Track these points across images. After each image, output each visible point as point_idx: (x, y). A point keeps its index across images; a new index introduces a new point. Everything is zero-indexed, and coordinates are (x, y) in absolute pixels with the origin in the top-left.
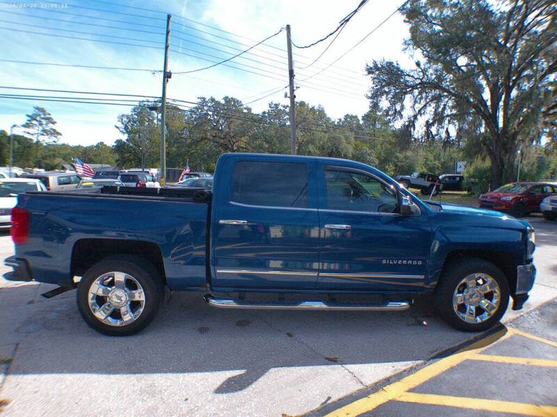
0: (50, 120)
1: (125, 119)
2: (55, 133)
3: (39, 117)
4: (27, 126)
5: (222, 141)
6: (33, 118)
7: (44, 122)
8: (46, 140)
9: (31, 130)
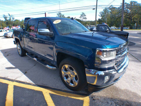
0: (85, 15)
1: (101, 13)
2: (86, 18)
3: (83, 15)
4: (80, 17)
5: (128, 17)
6: (82, 15)
7: (84, 16)
8: (84, 20)
9: (81, 18)
